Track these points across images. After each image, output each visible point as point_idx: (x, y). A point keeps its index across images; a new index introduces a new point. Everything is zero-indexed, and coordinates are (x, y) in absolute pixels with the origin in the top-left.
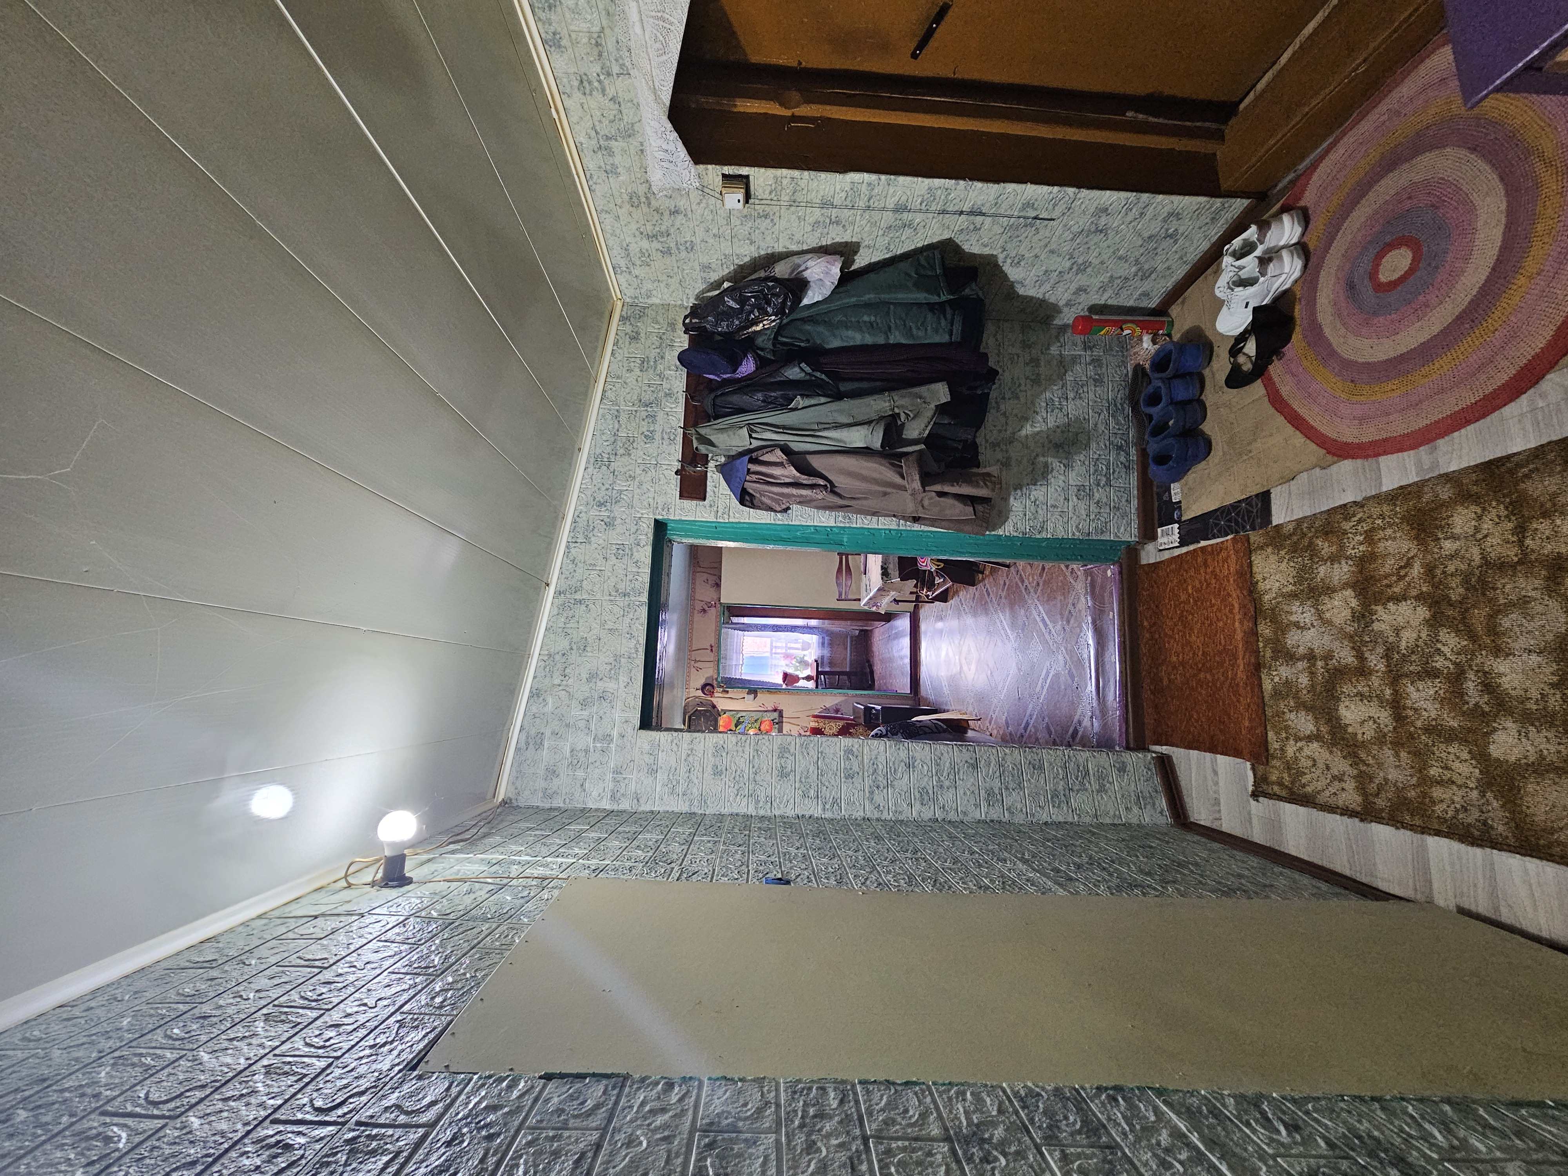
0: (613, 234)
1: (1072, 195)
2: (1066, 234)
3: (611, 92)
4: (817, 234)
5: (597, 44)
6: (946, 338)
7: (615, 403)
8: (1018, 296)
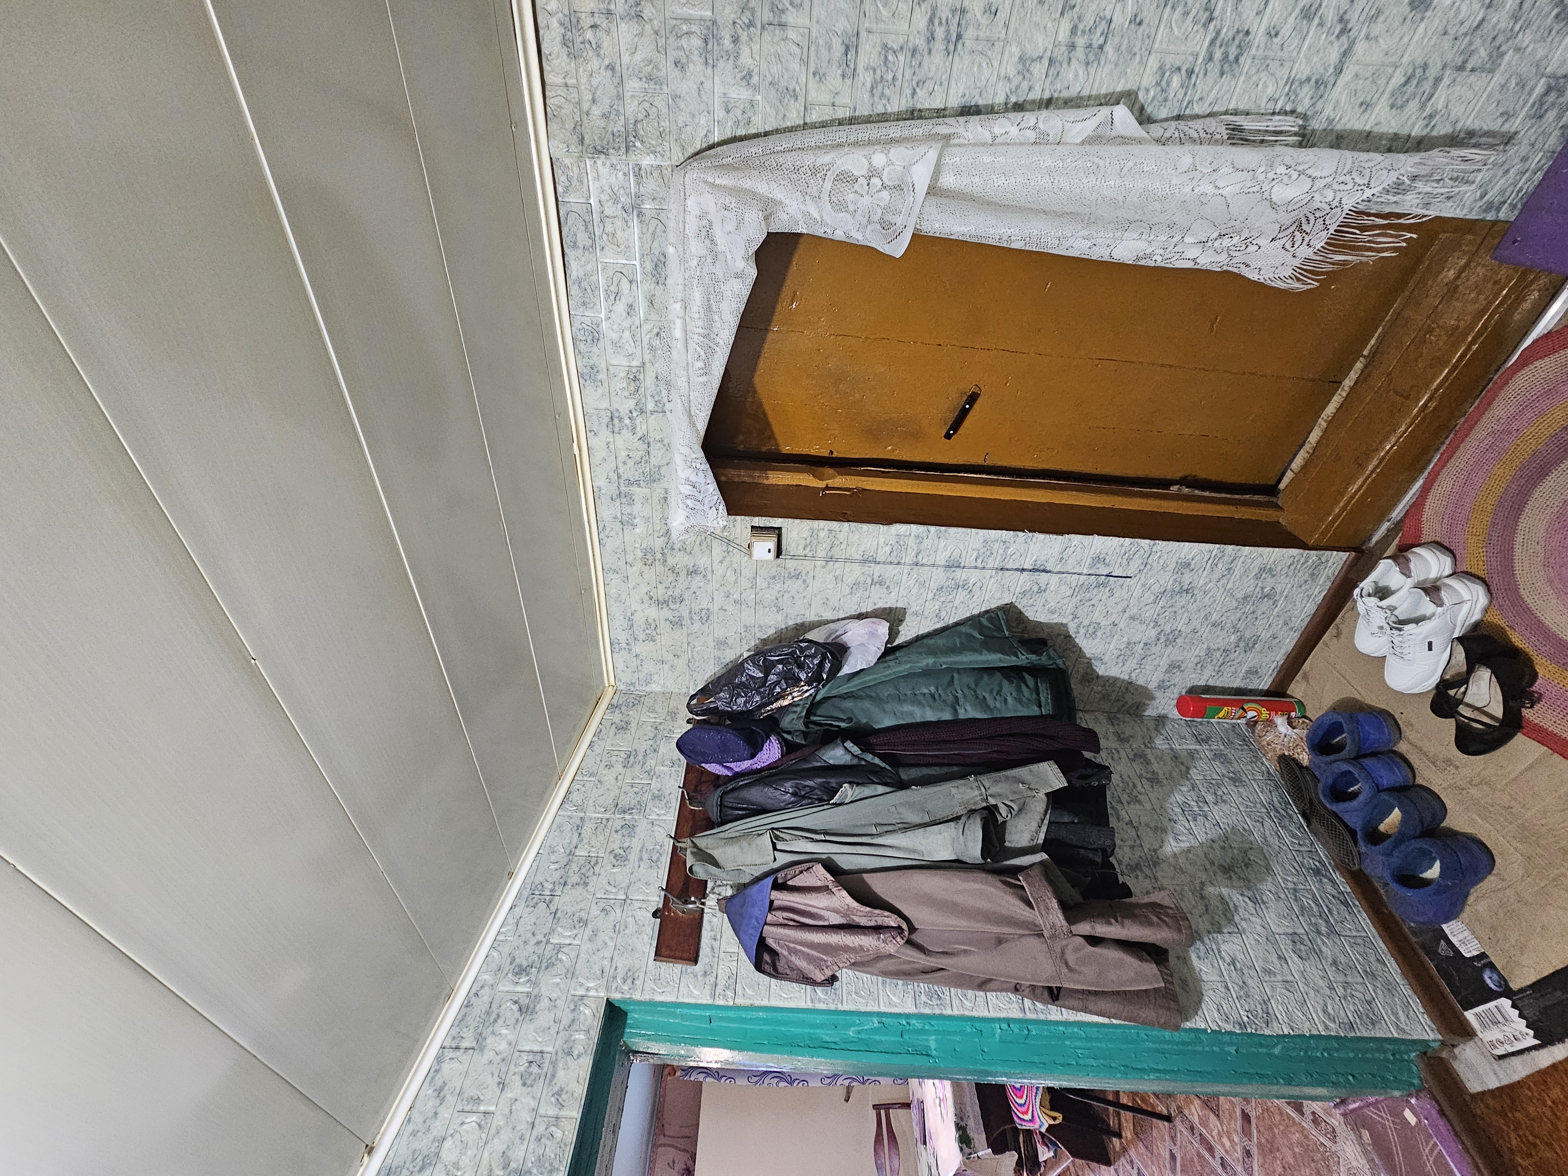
0: (618, 599)
1: (1147, 548)
2: (1147, 595)
3: (641, 431)
4: (856, 599)
5: (635, 379)
6: (1034, 711)
7: (580, 808)
8: (1098, 677)
